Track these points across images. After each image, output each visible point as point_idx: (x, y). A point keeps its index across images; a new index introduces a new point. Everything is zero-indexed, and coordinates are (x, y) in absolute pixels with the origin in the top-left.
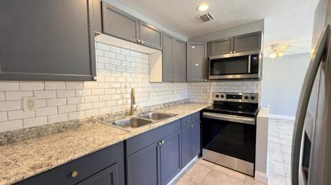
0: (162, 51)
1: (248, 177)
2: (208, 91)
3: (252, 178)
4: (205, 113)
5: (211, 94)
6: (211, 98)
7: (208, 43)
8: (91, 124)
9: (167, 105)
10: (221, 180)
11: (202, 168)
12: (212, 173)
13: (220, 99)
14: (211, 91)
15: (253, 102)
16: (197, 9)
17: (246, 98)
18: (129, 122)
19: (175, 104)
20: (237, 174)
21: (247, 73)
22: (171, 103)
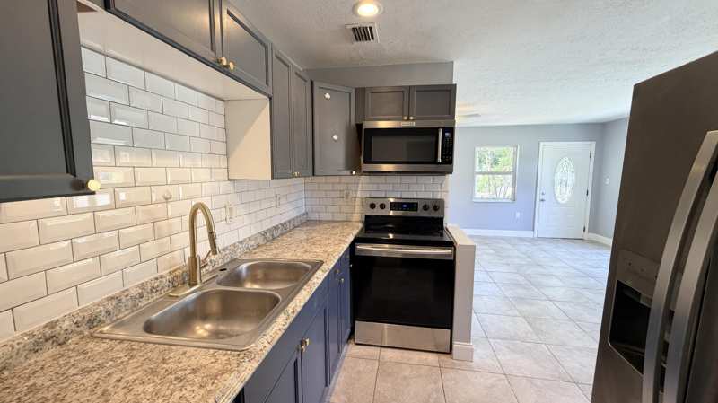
0: (270, 98)
1: (443, 357)
2: (352, 195)
3: (448, 356)
4: (360, 247)
5: (358, 202)
6: (358, 209)
7: (357, 90)
8: (50, 351)
9: (270, 236)
10: (405, 378)
11: (362, 366)
12: (382, 370)
13: (378, 212)
14: (359, 195)
15: (436, 215)
16: (354, 8)
17: (425, 208)
18: (191, 308)
19: (285, 229)
20: (424, 356)
21: (435, 162)
22: (276, 228)
